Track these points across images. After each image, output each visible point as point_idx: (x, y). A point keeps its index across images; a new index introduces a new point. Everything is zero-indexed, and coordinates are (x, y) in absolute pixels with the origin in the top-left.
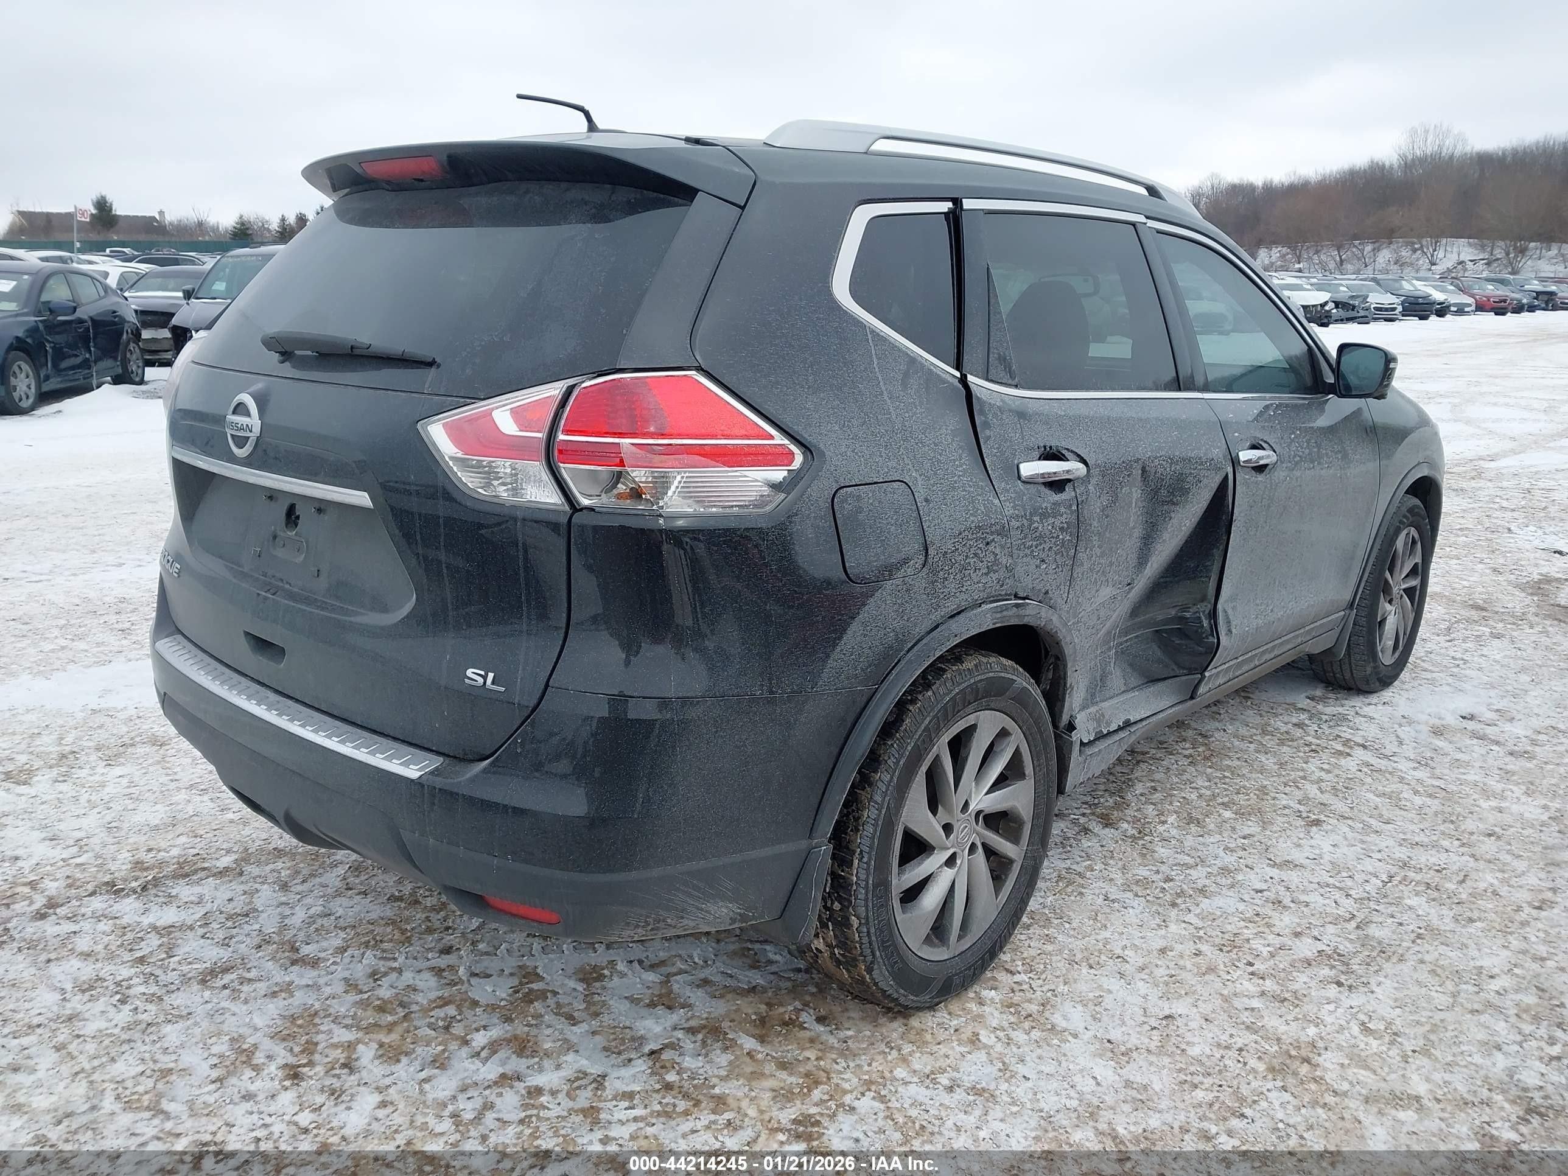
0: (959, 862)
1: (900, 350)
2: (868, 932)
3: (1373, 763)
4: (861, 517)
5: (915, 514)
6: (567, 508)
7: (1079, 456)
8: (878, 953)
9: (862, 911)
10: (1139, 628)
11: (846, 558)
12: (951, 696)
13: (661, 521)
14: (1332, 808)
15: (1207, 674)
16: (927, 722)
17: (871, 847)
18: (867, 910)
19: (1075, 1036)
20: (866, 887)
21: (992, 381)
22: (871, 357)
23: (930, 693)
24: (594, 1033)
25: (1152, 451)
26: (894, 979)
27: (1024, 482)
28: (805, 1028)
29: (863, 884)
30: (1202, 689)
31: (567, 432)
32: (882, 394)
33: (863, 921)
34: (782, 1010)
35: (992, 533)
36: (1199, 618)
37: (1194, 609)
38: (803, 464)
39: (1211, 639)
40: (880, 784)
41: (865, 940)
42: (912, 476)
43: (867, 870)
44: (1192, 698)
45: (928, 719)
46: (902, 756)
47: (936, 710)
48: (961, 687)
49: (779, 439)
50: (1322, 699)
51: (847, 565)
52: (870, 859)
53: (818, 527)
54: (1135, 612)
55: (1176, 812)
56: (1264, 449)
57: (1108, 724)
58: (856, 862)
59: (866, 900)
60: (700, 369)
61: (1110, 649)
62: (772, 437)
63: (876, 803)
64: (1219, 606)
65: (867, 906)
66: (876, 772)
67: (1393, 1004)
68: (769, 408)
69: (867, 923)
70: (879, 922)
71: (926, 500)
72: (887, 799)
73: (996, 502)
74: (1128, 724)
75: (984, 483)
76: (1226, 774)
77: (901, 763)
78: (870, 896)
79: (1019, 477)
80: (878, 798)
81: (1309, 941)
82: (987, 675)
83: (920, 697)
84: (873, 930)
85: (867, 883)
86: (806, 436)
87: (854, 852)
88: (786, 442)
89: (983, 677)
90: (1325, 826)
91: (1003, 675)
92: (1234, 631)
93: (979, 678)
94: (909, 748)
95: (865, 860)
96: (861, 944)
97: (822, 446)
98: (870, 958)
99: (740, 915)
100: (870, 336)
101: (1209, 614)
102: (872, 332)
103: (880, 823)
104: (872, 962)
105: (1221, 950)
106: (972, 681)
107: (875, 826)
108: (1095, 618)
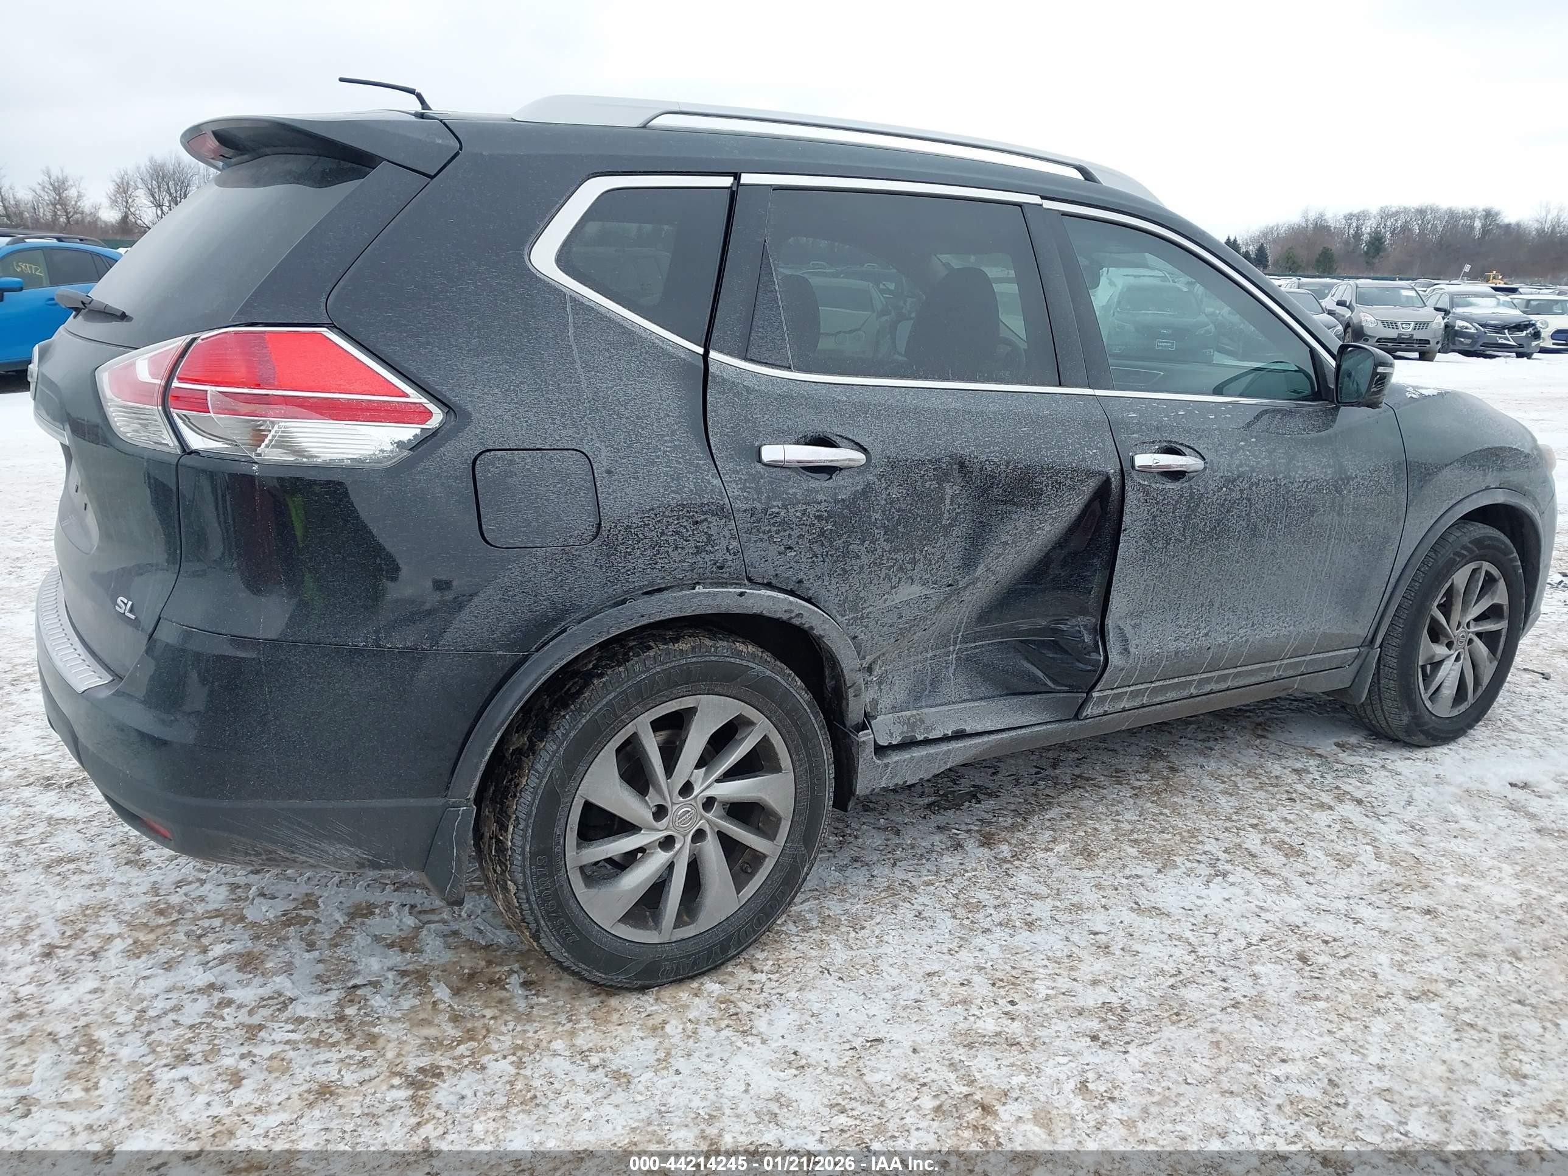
0: (677, 846)
1: (610, 320)
2: (528, 900)
3: (1353, 819)
4: (511, 481)
5: (590, 484)
6: (179, 451)
7: (857, 444)
8: (542, 922)
9: (519, 877)
10: (995, 636)
11: (483, 520)
12: (647, 674)
13: (255, 467)
14: (1260, 861)
15: (1095, 694)
16: (610, 697)
17: (528, 815)
18: (524, 876)
19: (764, 1042)
20: (523, 854)
21: (752, 361)
22: (566, 325)
23: (621, 669)
24: (320, 961)
25: (977, 446)
26: (567, 951)
27: (765, 465)
28: (505, 989)
29: (519, 850)
30: (1088, 711)
31: (181, 380)
32: (573, 362)
33: (521, 888)
34: (497, 969)
35: (704, 513)
36: (1080, 632)
37: (1074, 622)
38: (443, 424)
39: (1094, 656)
40: (543, 753)
41: (525, 906)
42: (590, 445)
43: (524, 836)
44: (1076, 717)
45: (613, 694)
46: (572, 728)
47: (625, 686)
48: (664, 667)
49: (415, 397)
50: (1354, 749)
51: (484, 527)
52: (527, 826)
53: (450, 487)
54: (983, 616)
55: (1071, 842)
56: (1184, 454)
57: (928, 730)
58: (511, 828)
59: (523, 866)
60: (332, 327)
61: (948, 654)
62: (407, 396)
63: (537, 771)
64: (1110, 622)
65: (524, 873)
66: (541, 741)
67: (1138, 1068)
68: (411, 367)
69: (525, 889)
70: (541, 892)
71: (609, 472)
72: (550, 769)
73: (717, 482)
74: (959, 735)
75: (705, 462)
76: (1166, 811)
77: (571, 735)
78: (527, 863)
79: (760, 460)
80: (540, 767)
81: (1105, 990)
82: (707, 659)
83: (609, 672)
84: (533, 898)
85: (524, 849)
86: (451, 397)
87: (510, 817)
88: (424, 400)
89: (700, 659)
90: (1231, 878)
91: (732, 660)
92: (1132, 650)
93: (694, 660)
94: (584, 721)
95: (521, 827)
96: (522, 910)
97: (470, 408)
98: (533, 926)
99: (369, 860)
100: (569, 305)
101: (1095, 628)
102: (574, 300)
103: (540, 792)
104: (538, 931)
105: (994, 984)
106: (683, 662)
107: (535, 793)
108: (895, 616)
